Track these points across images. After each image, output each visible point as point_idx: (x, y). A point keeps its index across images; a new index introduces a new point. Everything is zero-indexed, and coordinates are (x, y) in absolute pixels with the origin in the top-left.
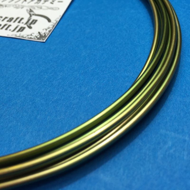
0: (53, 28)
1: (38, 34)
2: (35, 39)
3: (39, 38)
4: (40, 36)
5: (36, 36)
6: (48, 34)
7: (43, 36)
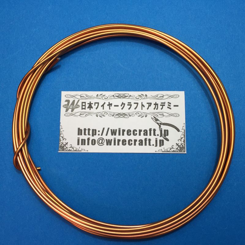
0: (185, 137)
1: (178, 146)
2: (177, 152)
3: (180, 150)
4: (179, 147)
5: (177, 149)
6: (185, 145)
7: (182, 148)
